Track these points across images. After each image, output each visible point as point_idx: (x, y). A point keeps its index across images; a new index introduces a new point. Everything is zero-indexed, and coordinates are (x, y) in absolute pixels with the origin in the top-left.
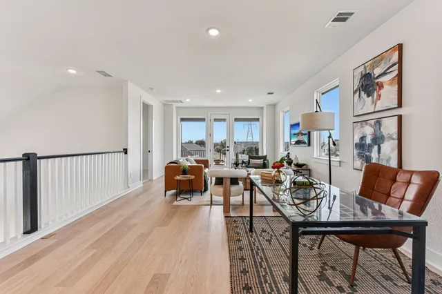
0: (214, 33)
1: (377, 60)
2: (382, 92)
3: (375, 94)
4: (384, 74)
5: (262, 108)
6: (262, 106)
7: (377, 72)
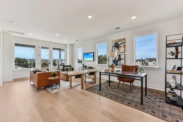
0: (90, 17)
1: (120, 40)
2: (121, 48)
3: (119, 48)
4: (121, 44)
5: (66, 45)
6: (66, 44)
7: (119, 43)
